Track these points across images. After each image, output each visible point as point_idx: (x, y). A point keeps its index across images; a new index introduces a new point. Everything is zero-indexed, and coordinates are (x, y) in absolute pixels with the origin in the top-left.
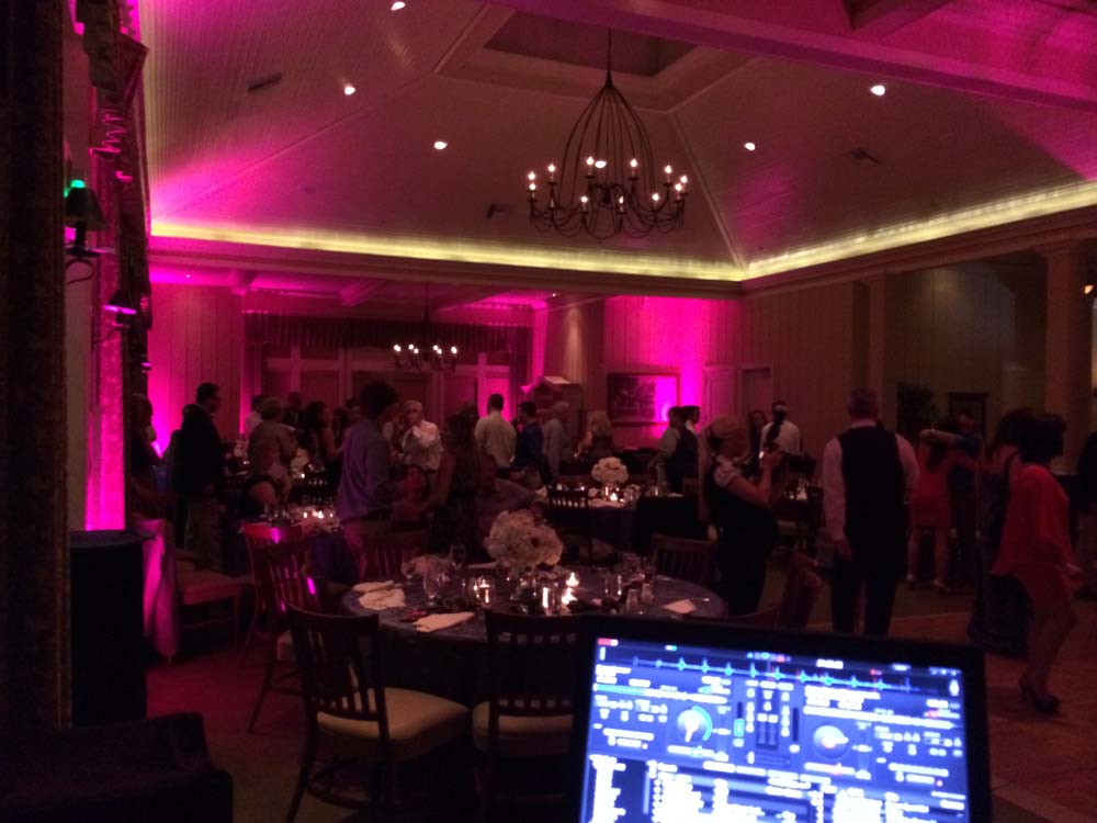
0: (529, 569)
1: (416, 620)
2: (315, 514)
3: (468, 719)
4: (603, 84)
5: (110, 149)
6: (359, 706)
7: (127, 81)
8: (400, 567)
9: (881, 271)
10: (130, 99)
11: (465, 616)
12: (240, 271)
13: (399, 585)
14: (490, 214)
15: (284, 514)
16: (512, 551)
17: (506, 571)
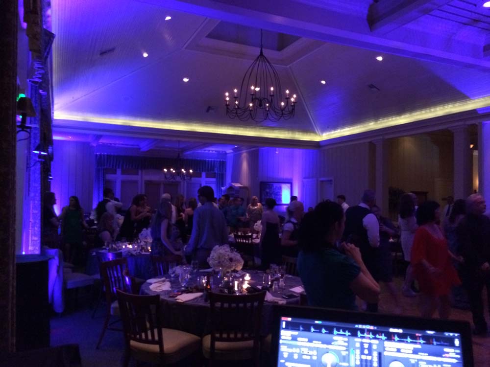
0: (228, 272)
1: (176, 297)
2: (128, 246)
3: (200, 343)
4: (259, 54)
5: (37, 80)
6: (150, 337)
7: (45, 49)
8: (168, 271)
9: (381, 137)
10: (47, 57)
11: (199, 294)
12: (95, 135)
13: (167, 280)
14: (208, 111)
15: (114, 246)
16: (220, 264)
17: (217, 273)
